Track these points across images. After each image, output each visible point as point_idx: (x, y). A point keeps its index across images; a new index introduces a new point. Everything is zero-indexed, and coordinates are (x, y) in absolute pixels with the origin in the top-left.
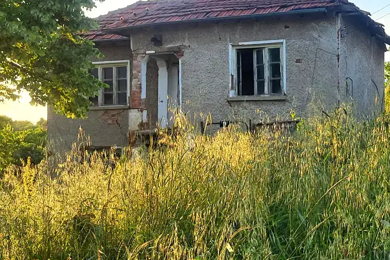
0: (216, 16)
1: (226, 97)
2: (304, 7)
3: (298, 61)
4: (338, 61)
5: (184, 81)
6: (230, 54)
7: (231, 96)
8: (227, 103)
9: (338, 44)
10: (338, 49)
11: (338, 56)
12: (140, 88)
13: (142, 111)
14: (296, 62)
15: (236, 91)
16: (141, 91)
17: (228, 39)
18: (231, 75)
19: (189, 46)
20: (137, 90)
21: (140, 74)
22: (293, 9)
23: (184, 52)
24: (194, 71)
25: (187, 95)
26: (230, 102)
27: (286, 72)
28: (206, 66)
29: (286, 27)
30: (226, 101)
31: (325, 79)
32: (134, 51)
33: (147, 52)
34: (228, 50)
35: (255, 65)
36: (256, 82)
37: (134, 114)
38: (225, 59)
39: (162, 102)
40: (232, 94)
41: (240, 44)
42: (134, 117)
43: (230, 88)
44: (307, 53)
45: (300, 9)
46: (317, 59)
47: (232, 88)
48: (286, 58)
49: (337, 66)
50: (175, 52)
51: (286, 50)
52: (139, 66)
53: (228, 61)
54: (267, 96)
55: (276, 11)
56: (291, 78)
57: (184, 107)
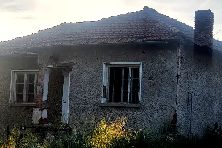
0: (93, 43)
1: (99, 103)
2: (153, 39)
3: (150, 79)
4: (177, 80)
5: (71, 89)
6: (104, 71)
7: (102, 102)
8: (100, 107)
9: (178, 67)
10: (178, 71)
11: (177, 76)
12: (43, 92)
13: (42, 110)
14: (149, 79)
15: (107, 98)
16: (43, 95)
17: (103, 59)
18: (104, 86)
19: (76, 63)
20: (40, 94)
21: (43, 82)
22: (145, 41)
23: (72, 67)
24: (79, 82)
25: (73, 100)
26: (102, 107)
27: (142, 86)
28: (87, 78)
29: (143, 53)
30: (99, 106)
31: (167, 93)
32: (40, 65)
33: (49, 66)
34: (103, 68)
35: (123, 79)
36: (123, 92)
37: (36, 112)
38: (100, 74)
39: (65, 103)
40: (103, 101)
41: (111, 63)
42: (36, 114)
43: (102, 96)
44: (156, 73)
45: (149, 40)
46: (163, 78)
47: (104, 96)
48: (142, 76)
49: (176, 84)
50: (67, 67)
51: (142, 70)
52: (43, 76)
53: (102, 76)
54: (128, 103)
55: (134, 41)
56: (144, 91)
57: (70, 109)
